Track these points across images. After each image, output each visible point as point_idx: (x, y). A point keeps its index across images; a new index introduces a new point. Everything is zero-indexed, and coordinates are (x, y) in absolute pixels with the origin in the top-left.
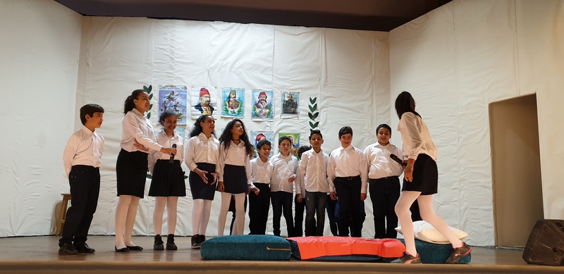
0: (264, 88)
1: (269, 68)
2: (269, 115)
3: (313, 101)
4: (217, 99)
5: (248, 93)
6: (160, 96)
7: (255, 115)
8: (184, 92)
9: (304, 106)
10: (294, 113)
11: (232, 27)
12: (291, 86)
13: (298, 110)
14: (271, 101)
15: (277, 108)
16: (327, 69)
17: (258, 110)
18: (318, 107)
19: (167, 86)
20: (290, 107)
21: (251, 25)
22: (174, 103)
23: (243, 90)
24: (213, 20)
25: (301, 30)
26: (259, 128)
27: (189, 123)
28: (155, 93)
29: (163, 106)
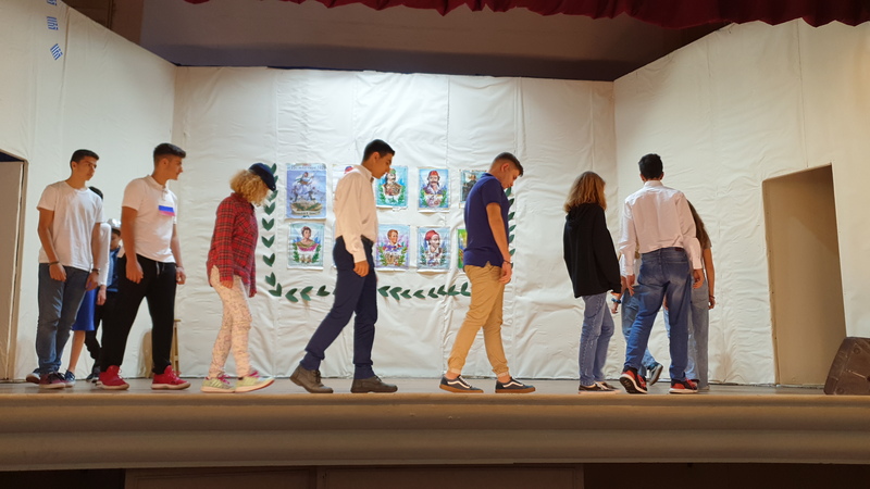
0: (435, 167)
1: (442, 136)
2: (443, 204)
5: (413, 171)
6: (289, 179)
7: (424, 204)
8: (321, 173)
11: (389, 79)
12: (474, 163)
14: (446, 184)
15: (455, 194)
16: (524, 136)
19: (297, 165)
21: (416, 75)
22: (308, 189)
23: (406, 169)
24: (361, 69)
25: (488, 80)
26: (428, 223)
27: (330, 217)
28: (281, 174)
29: (293, 193)
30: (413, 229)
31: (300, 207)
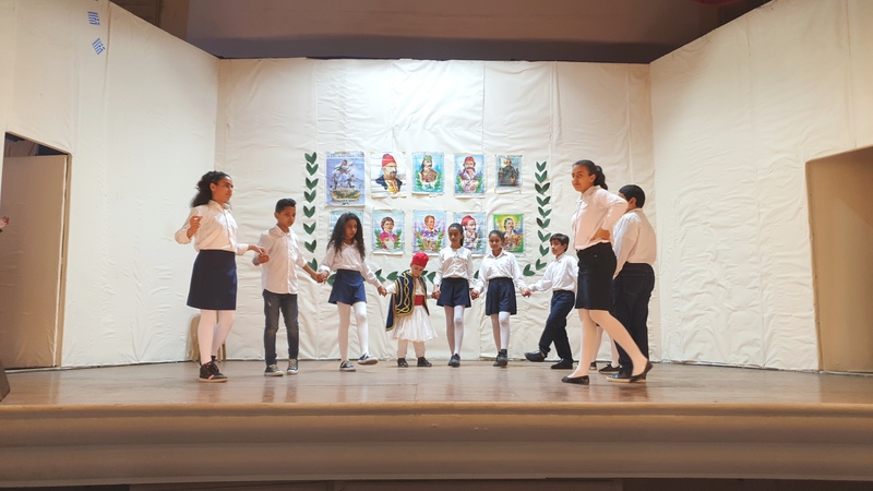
1: (477, 122)
2: (479, 189)
3: (541, 167)
4: (406, 170)
5: (449, 158)
6: (329, 167)
7: (460, 190)
8: (360, 161)
9: (528, 175)
10: (515, 184)
11: (424, 66)
12: (509, 147)
13: (520, 181)
14: (482, 169)
15: (491, 179)
16: (560, 120)
17: (463, 183)
18: (549, 175)
19: (337, 153)
20: (508, 176)
21: (452, 62)
22: (347, 176)
23: (442, 156)
24: (397, 58)
25: (523, 65)
26: (464, 208)
27: (369, 204)
28: (321, 162)
29: (333, 181)
30: (450, 213)
31: (340, 195)
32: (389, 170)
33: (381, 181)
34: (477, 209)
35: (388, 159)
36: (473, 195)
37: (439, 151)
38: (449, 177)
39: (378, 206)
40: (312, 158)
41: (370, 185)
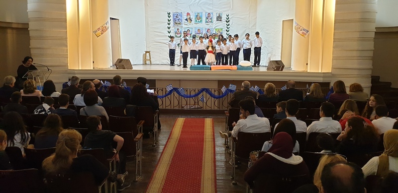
0: (210, 12)
1: (211, 4)
2: (211, 22)
3: (227, 16)
4: (193, 17)
5: (204, 13)
6: (173, 16)
7: (207, 22)
8: (181, 15)
9: (224, 18)
10: (221, 20)
12: (219, 11)
15: (215, 19)
17: (207, 20)
18: (230, 18)
19: (175, 12)
20: (219, 18)
22: (178, 19)
23: (202, 13)
26: (208, 27)
27: (184, 26)
28: (171, 15)
29: (175, 20)
30: (204, 28)
31: (176, 24)
32: (189, 17)
33: (186, 20)
34: (211, 27)
35: (188, 14)
36: (210, 24)
37: (201, 11)
38: (204, 19)
39: (186, 26)
40: (169, 14)
41: (184, 21)
